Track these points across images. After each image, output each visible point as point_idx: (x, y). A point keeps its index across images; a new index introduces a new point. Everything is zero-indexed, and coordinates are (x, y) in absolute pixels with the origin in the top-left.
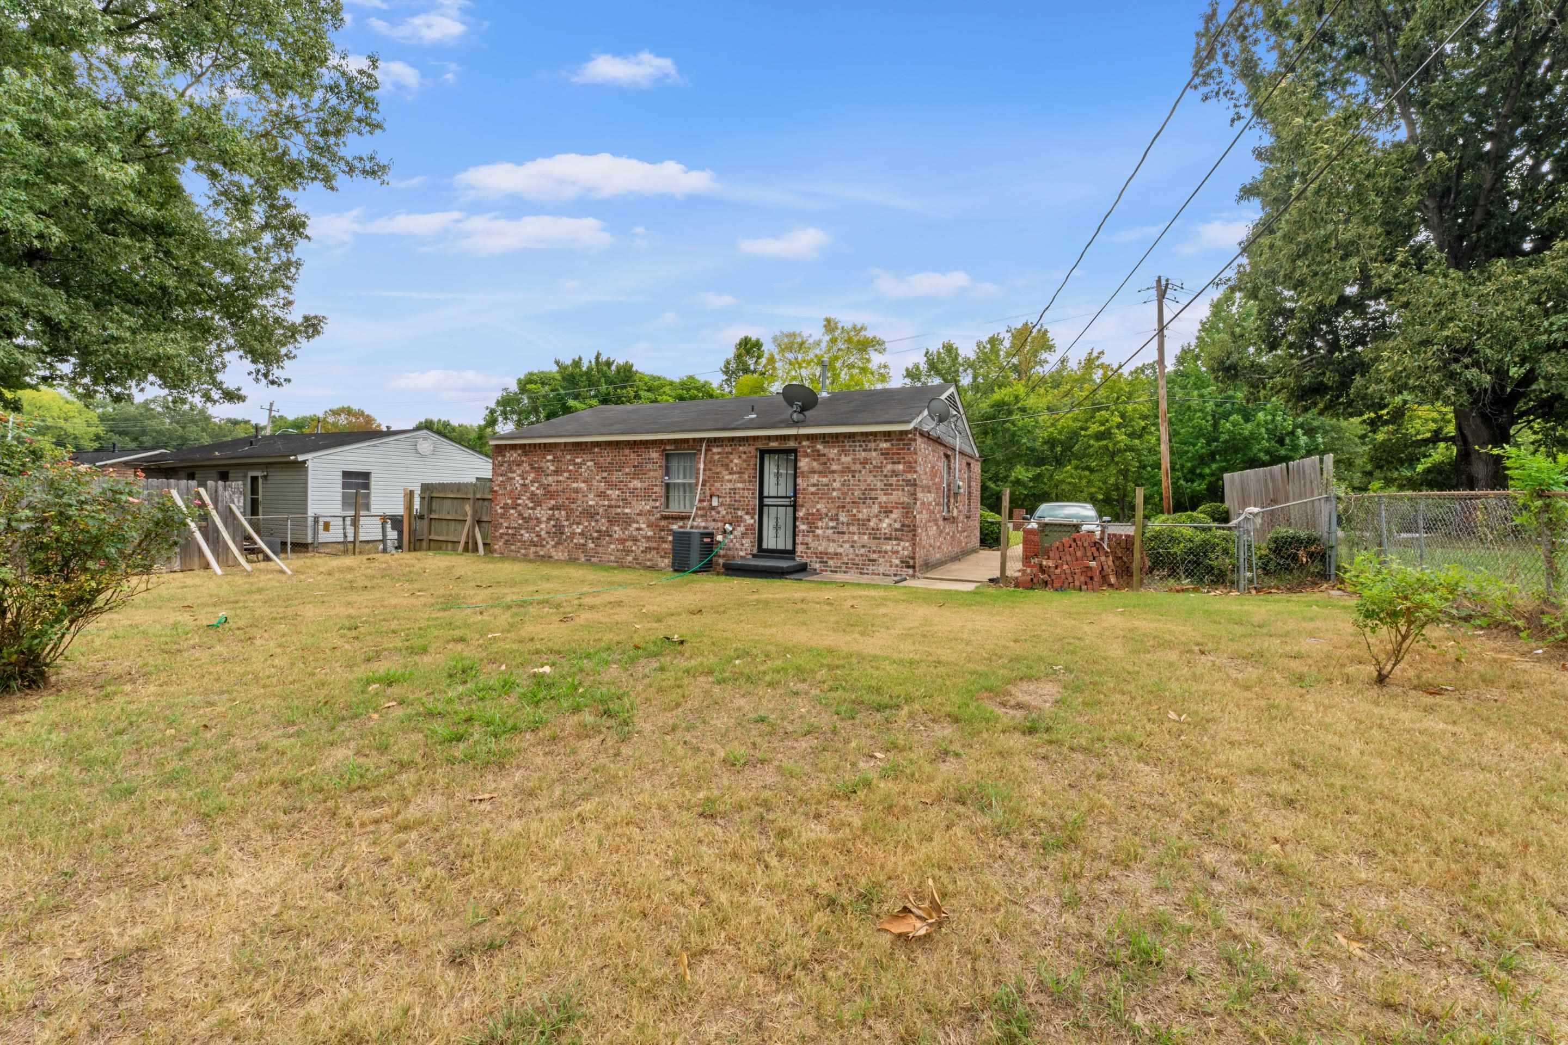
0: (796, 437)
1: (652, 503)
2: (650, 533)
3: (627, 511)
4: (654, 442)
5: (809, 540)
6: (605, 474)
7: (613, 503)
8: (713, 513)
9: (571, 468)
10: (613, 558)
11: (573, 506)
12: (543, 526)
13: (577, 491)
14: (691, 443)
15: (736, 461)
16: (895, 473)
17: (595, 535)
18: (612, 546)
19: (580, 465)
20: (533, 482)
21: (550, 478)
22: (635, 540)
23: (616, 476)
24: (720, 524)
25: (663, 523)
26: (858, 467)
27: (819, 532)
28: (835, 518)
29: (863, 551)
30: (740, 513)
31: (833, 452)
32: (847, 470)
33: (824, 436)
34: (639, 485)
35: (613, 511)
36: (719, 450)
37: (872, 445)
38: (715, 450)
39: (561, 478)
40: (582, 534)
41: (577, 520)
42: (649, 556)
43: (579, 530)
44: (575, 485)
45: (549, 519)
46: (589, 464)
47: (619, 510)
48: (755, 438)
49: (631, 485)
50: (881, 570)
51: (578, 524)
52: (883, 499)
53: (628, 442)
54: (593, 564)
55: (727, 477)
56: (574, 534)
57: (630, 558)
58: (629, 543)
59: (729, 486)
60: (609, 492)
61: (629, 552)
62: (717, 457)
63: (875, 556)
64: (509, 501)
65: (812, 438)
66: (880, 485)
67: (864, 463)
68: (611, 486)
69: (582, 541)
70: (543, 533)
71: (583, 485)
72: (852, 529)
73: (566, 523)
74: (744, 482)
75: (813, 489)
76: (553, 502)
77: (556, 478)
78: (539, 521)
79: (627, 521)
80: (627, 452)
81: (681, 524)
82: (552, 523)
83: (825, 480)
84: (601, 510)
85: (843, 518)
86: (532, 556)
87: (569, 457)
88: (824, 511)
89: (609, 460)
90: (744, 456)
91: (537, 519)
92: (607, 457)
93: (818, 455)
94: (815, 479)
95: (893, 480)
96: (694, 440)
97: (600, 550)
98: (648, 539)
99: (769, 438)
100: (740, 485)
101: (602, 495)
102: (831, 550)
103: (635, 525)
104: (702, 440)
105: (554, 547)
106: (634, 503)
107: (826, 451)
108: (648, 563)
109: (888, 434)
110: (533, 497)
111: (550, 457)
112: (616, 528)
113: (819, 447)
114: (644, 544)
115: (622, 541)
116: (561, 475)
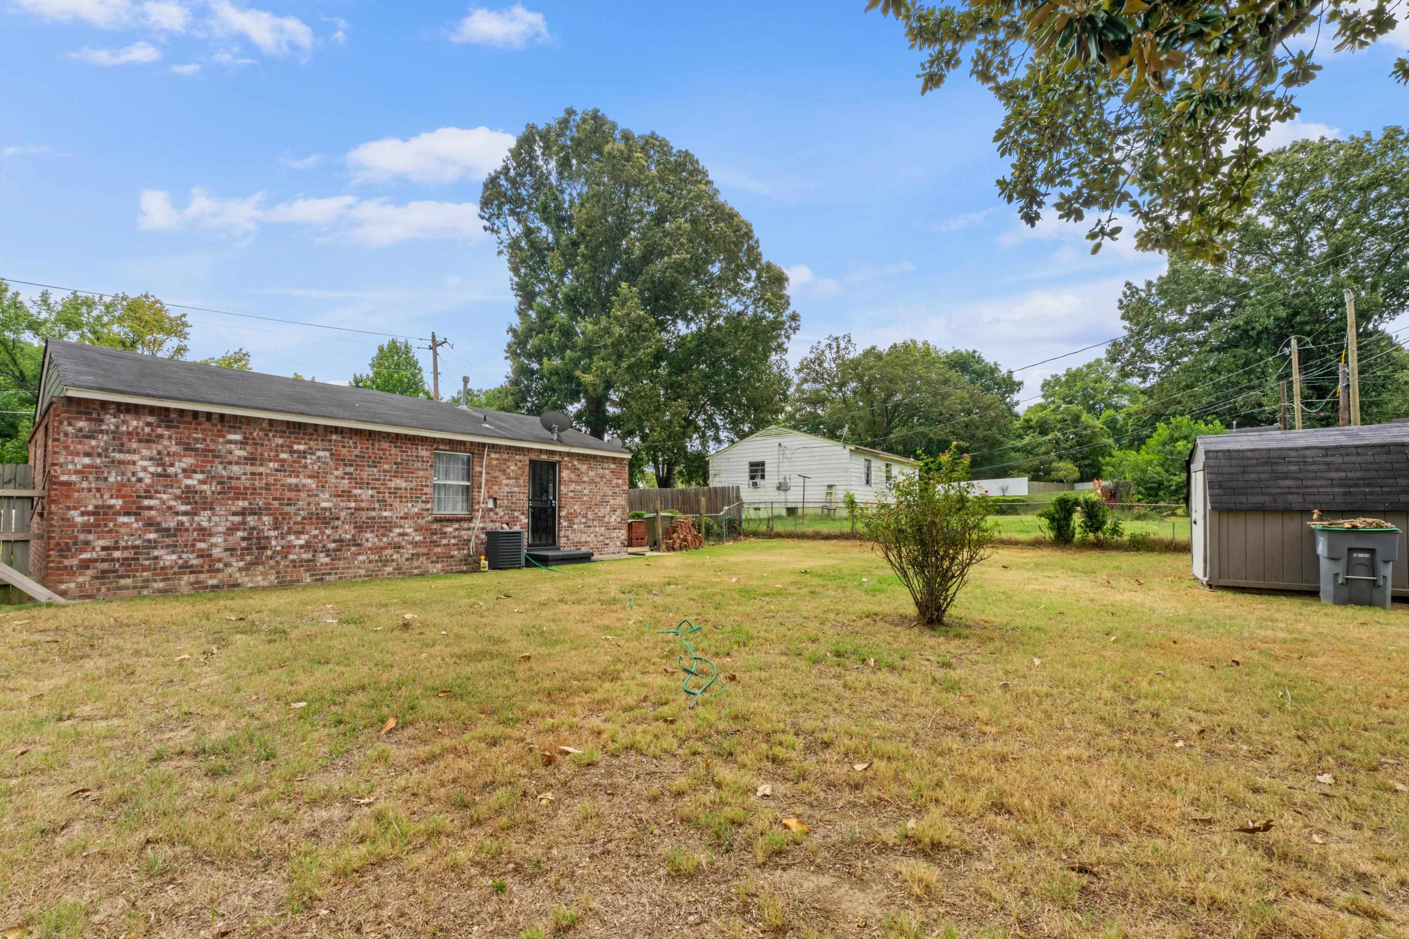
0: (561, 453)
1: (420, 505)
2: (418, 538)
3: (385, 514)
4: (424, 440)
5: (569, 533)
6: (351, 470)
7: (363, 505)
8: (492, 514)
9: (283, 456)
10: (362, 572)
11: (287, 509)
12: (219, 540)
13: (296, 489)
14: (468, 446)
15: (513, 468)
16: (618, 486)
17: (333, 545)
18: (361, 558)
19: (303, 454)
20: (188, 472)
21: (236, 469)
22: (397, 547)
23: (366, 473)
24: (498, 525)
25: (435, 526)
26: (598, 480)
27: (575, 527)
28: (585, 516)
29: (601, 538)
30: (516, 514)
31: (584, 468)
32: (592, 481)
33: (578, 455)
34: (404, 485)
35: (364, 514)
36: (497, 456)
37: (606, 465)
38: (493, 456)
39: (261, 469)
40: (307, 546)
41: (298, 528)
42: (415, 564)
43: (302, 542)
44: (293, 480)
45: (231, 530)
46: (320, 454)
47: (374, 514)
48: (530, 450)
49: (392, 485)
50: (611, 550)
51: (298, 533)
52: (612, 502)
53: (388, 434)
54: (330, 584)
55: (505, 482)
56: (290, 547)
57: (389, 569)
58: (389, 552)
59: (507, 489)
60: (357, 492)
61: (386, 562)
62: (495, 462)
63: (607, 541)
64: (118, 503)
65: (569, 454)
66: (610, 493)
67: (602, 477)
68: (361, 484)
69: (309, 556)
70: (217, 552)
71: (309, 481)
72: (596, 523)
73: (272, 533)
74: (520, 486)
75: (571, 494)
76: (241, 504)
77: (249, 468)
78: (204, 533)
79: (386, 526)
80: (385, 445)
81: (456, 526)
82: (240, 534)
83: (579, 488)
84: (343, 514)
85: (590, 516)
86: (186, 590)
87: (280, 441)
88: (579, 511)
89: (357, 452)
90: (519, 464)
91: (201, 529)
92: (352, 449)
93: (575, 469)
94: (573, 486)
95: (617, 490)
96: (472, 443)
97: (341, 564)
98: (415, 544)
99: (541, 451)
100: (516, 489)
101: (345, 494)
102: (583, 540)
103: (397, 530)
104: (484, 445)
105: (247, 568)
106: (396, 504)
107: (579, 466)
108: (416, 571)
109: (614, 459)
110: (188, 495)
111: (238, 437)
112: (368, 535)
113: (576, 463)
114: (410, 550)
115: (379, 550)
116: (262, 465)
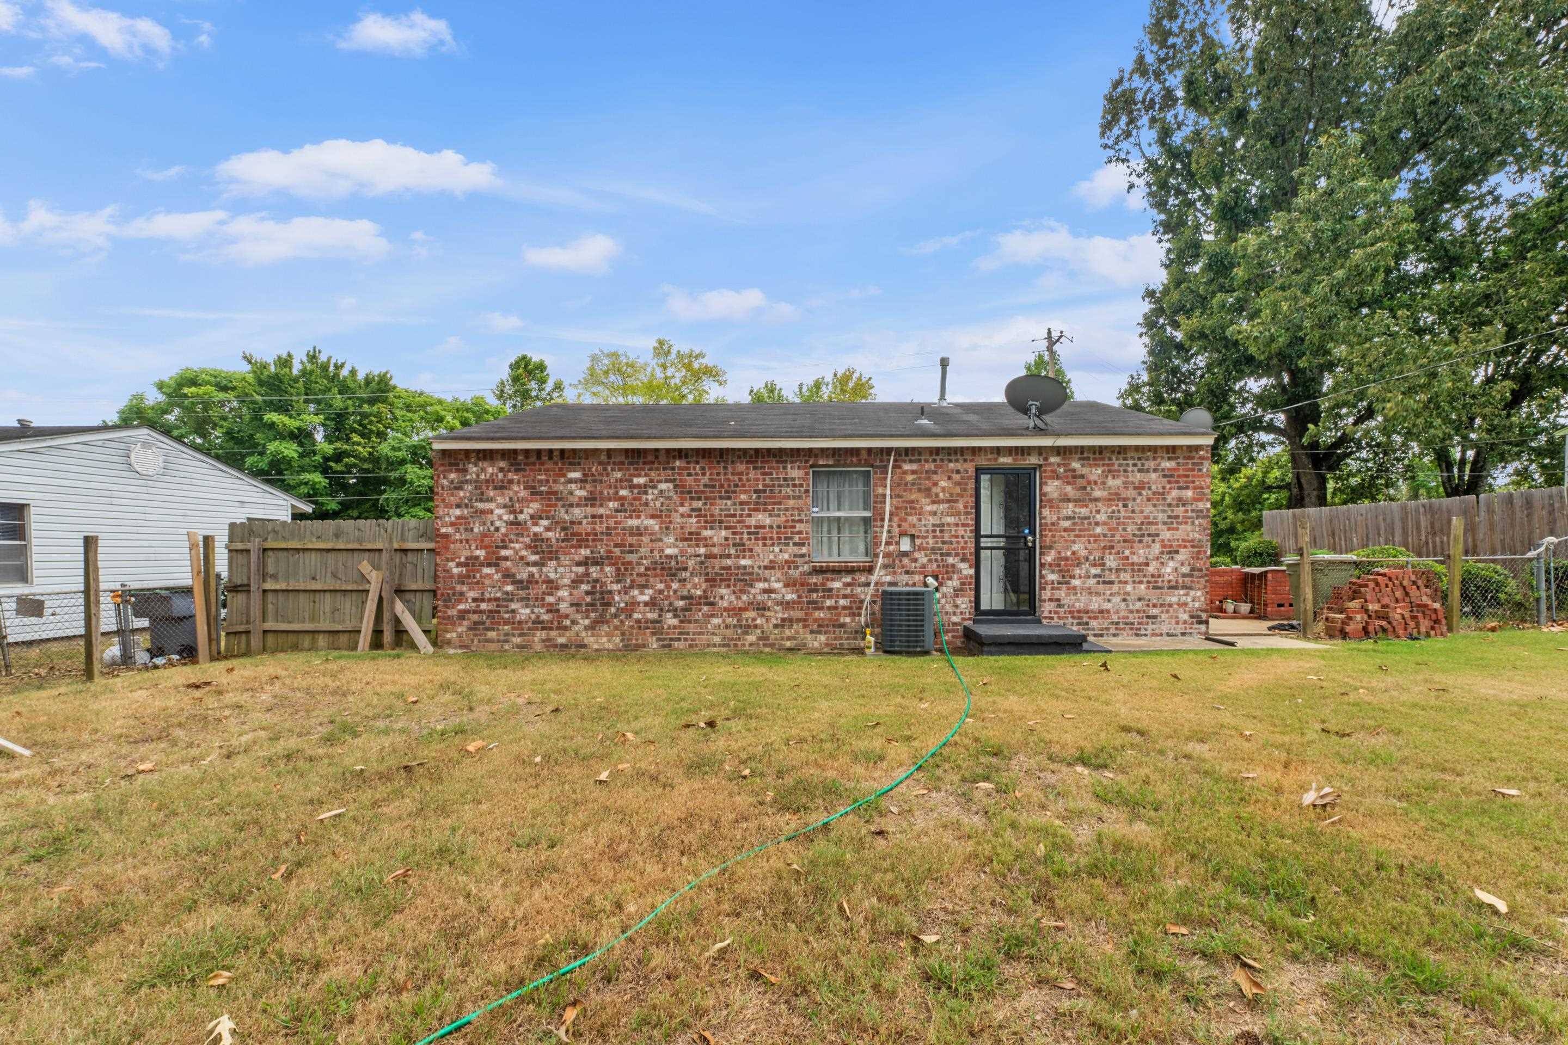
0: (1040, 450)
1: (792, 549)
2: (790, 597)
3: (743, 562)
4: (795, 454)
5: (1061, 594)
6: (699, 504)
7: (715, 550)
8: (906, 561)
9: (623, 493)
10: (717, 640)
11: (629, 557)
12: (564, 593)
13: (638, 532)
14: (864, 455)
15: (943, 484)
16: (1181, 502)
17: (681, 603)
18: (716, 621)
19: (644, 489)
20: (535, 518)
21: (577, 512)
22: (762, 609)
23: (719, 507)
24: (918, 578)
25: (814, 579)
26: (1131, 493)
27: (1076, 582)
28: (1100, 563)
29: (1139, 605)
30: (951, 560)
31: (1096, 473)
32: (1115, 497)
33: (1082, 449)
34: (768, 521)
35: (717, 563)
36: (914, 467)
37: (1151, 464)
38: (907, 467)
39: (601, 511)
40: (652, 604)
41: (642, 580)
42: (788, 633)
43: (646, 598)
44: (634, 522)
45: (576, 582)
46: (663, 486)
47: (729, 562)
48: (975, 451)
49: (752, 521)
50: (1165, 628)
51: (643, 587)
52: (1166, 535)
53: (745, 451)
54: (682, 655)
55: (929, 508)
56: (633, 604)
57: (751, 638)
58: (751, 614)
59: (932, 520)
60: (707, 533)
61: (748, 628)
62: (910, 478)
63: (1155, 611)
64: (481, 553)
65: (1059, 451)
66: (1161, 517)
67: (1140, 487)
68: (711, 523)
69: (651, 616)
70: (564, 607)
71: (652, 522)
72: (1124, 576)
73: (616, 587)
74: (958, 514)
75: (1067, 524)
76: (585, 552)
77: (589, 510)
78: (553, 586)
79: (745, 580)
80: (741, 467)
81: (848, 579)
82: (584, 587)
83: (1084, 511)
84: (691, 563)
85: (1111, 561)
86: (538, 647)
87: (619, 475)
88: (1084, 553)
89: (705, 480)
90: (956, 477)
91: (549, 581)
92: (700, 477)
93: (1072, 478)
94: (1069, 509)
95: (1180, 511)
96: (869, 450)
97: (691, 627)
98: (787, 605)
99: (998, 451)
100: (950, 520)
101: (692, 538)
102: (1094, 606)
103: (761, 585)
104: (889, 451)
105: (591, 627)
106: (759, 549)
107: (1085, 471)
108: (788, 644)
109: (1172, 449)
110: (537, 543)
111: (576, 475)
112: (723, 591)
113: (1076, 465)
114: (778, 614)
115: (736, 611)
116: (601, 506)
